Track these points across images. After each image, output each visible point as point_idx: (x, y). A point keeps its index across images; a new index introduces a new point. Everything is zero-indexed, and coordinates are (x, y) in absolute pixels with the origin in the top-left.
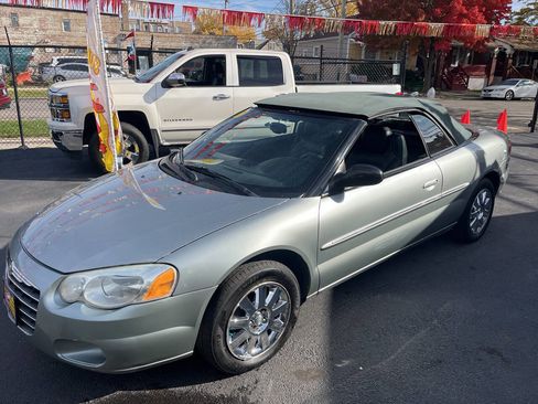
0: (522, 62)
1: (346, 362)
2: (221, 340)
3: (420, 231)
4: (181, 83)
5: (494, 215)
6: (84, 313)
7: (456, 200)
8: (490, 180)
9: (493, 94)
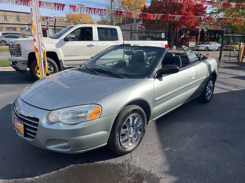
0: (211, 35)
1: (168, 149)
2: (118, 138)
3: (192, 94)
4: (73, 39)
5: (214, 93)
6: (62, 126)
7: (202, 83)
8: (213, 76)
9: (200, 48)
